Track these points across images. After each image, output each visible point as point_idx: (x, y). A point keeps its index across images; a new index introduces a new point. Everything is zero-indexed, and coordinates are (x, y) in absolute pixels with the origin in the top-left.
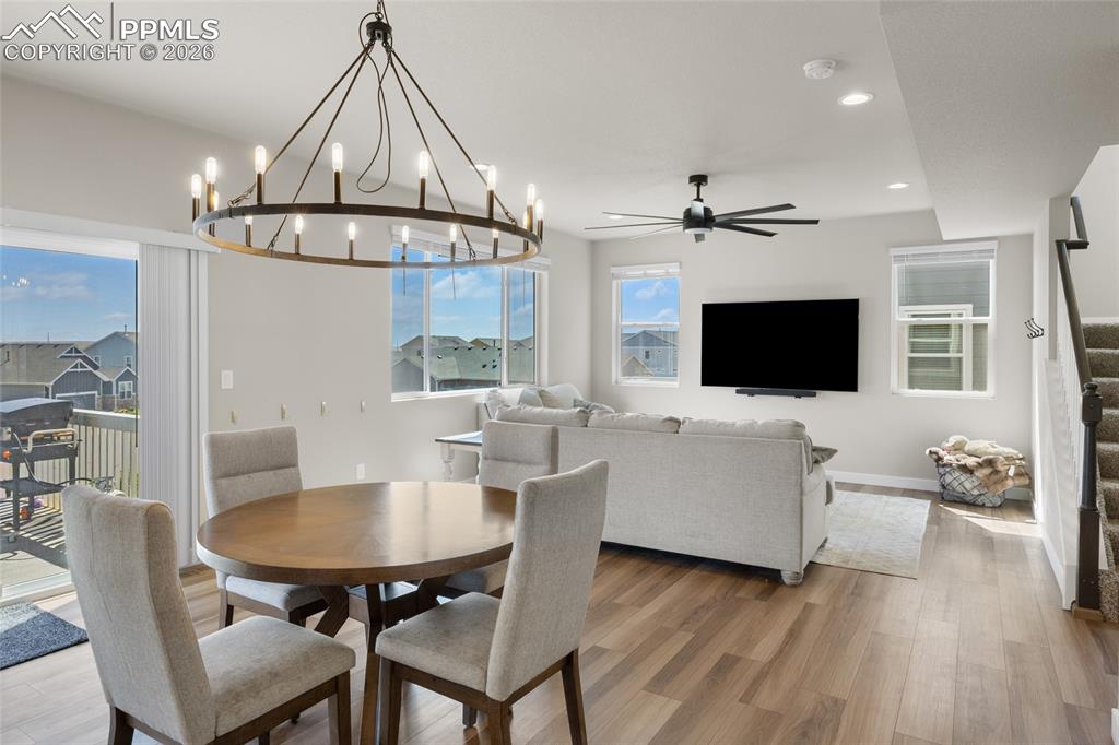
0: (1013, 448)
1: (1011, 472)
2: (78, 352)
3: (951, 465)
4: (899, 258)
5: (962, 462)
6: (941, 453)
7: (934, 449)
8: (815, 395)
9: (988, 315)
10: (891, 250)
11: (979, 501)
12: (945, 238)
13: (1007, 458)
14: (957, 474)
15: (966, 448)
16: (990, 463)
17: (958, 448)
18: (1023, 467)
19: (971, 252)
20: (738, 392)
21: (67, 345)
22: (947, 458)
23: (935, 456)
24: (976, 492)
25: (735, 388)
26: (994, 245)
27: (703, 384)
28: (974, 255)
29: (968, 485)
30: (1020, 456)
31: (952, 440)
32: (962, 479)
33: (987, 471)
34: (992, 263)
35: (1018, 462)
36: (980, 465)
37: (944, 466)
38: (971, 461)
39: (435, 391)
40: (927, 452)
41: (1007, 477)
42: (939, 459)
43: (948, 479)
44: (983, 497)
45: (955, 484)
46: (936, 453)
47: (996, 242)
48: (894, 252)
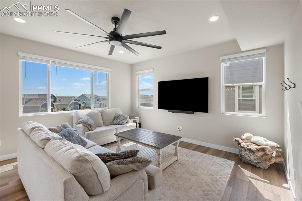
0: (275, 142)
1: (274, 155)
2: (75, 98)
3: (244, 148)
4: (224, 61)
5: (249, 147)
6: (240, 141)
7: (237, 139)
8: (193, 113)
9: (262, 81)
10: (220, 57)
11: (258, 165)
12: (242, 50)
13: (272, 147)
14: (247, 152)
15: (252, 140)
16: (263, 150)
17: (248, 139)
18: (280, 152)
19: (254, 55)
20: (169, 111)
21: (73, 97)
22: (243, 144)
23: (237, 142)
24: (256, 161)
25: (168, 110)
26: (264, 51)
27: (159, 109)
28: (255, 56)
29: (252, 158)
30: (279, 146)
31: (246, 135)
32: (250, 155)
33: (261, 153)
34: (264, 59)
35: (278, 150)
36: (258, 150)
37: (241, 147)
38: (254, 147)
39: (52, 112)
40: (234, 140)
41: (272, 157)
42: (239, 144)
43: (243, 153)
44: (259, 164)
45: (246, 156)
46: (238, 141)
47: (266, 49)
48: (222, 58)
